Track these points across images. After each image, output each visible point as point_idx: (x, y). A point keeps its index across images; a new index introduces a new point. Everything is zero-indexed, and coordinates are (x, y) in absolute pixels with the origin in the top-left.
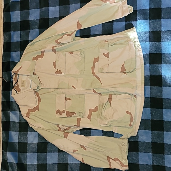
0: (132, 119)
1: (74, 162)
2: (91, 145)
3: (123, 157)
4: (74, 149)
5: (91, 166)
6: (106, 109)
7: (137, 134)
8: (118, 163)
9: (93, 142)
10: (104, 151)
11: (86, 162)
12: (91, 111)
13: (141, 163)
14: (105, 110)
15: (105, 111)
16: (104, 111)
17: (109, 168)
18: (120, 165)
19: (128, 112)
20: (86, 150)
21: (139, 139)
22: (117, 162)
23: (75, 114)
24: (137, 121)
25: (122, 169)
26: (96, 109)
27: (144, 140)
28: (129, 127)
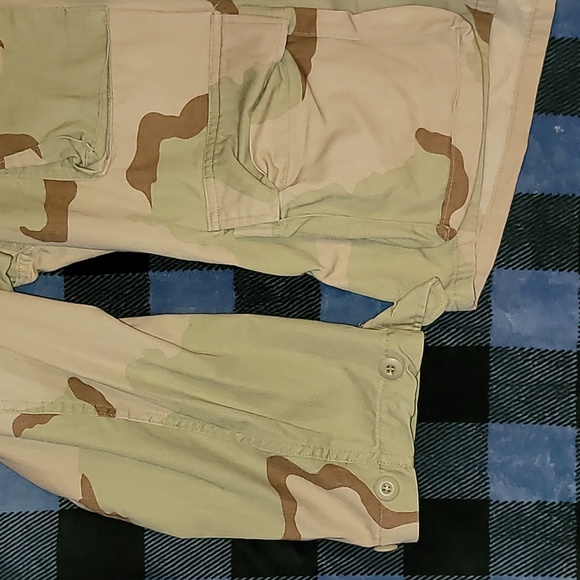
0: (458, 191)
1: (14, 507)
2: (150, 376)
3: (384, 459)
4: (23, 409)
5: (142, 530)
6: (271, 113)
7: (485, 299)
8: (351, 505)
9: (171, 353)
10: (248, 418)
11: (110, 502)
12: (153, 129)
13: (501, 491)
14: (262, 122)
15: (259, 131)
16: (254, 127)
17: (279, 536)
18: (361, 514)
19: (429, 140)
20: (110, 412)
21: (493, 332)
22: (339, 497)
23: (34, 145)
24: (484, 205)
25: (374, 538)
26: (195, 117)
27: (528, 338)
28: (439, 241)
